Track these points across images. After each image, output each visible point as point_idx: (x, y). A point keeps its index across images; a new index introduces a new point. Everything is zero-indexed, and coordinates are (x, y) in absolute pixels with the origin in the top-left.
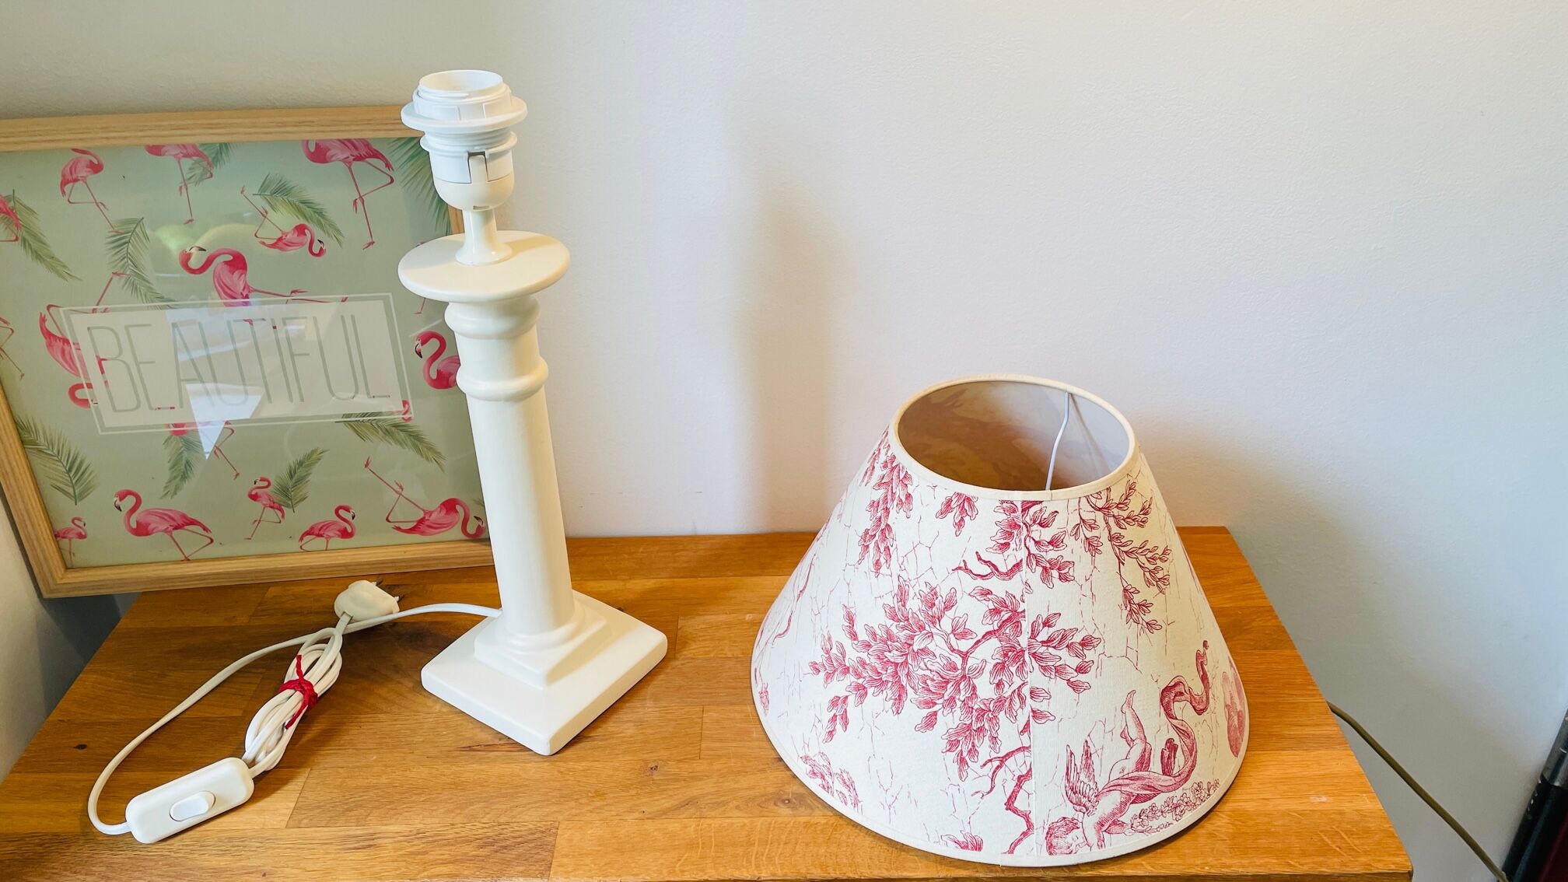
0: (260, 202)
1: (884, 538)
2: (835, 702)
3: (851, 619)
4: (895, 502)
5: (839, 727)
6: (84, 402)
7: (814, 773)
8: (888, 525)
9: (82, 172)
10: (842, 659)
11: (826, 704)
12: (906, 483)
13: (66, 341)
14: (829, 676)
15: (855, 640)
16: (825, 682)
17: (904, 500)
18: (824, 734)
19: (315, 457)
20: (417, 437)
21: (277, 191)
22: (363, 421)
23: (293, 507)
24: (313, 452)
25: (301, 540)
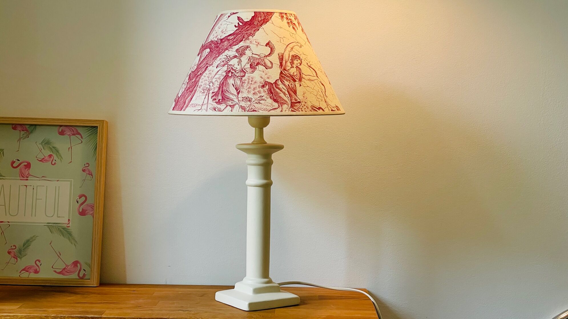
0: (40, 146)
19: (34, 238)
20: (70, 234)
21: (47, 143)
22: (53, 226)
23: (21, 258)
24: (34, 236)
25: (20, 272)
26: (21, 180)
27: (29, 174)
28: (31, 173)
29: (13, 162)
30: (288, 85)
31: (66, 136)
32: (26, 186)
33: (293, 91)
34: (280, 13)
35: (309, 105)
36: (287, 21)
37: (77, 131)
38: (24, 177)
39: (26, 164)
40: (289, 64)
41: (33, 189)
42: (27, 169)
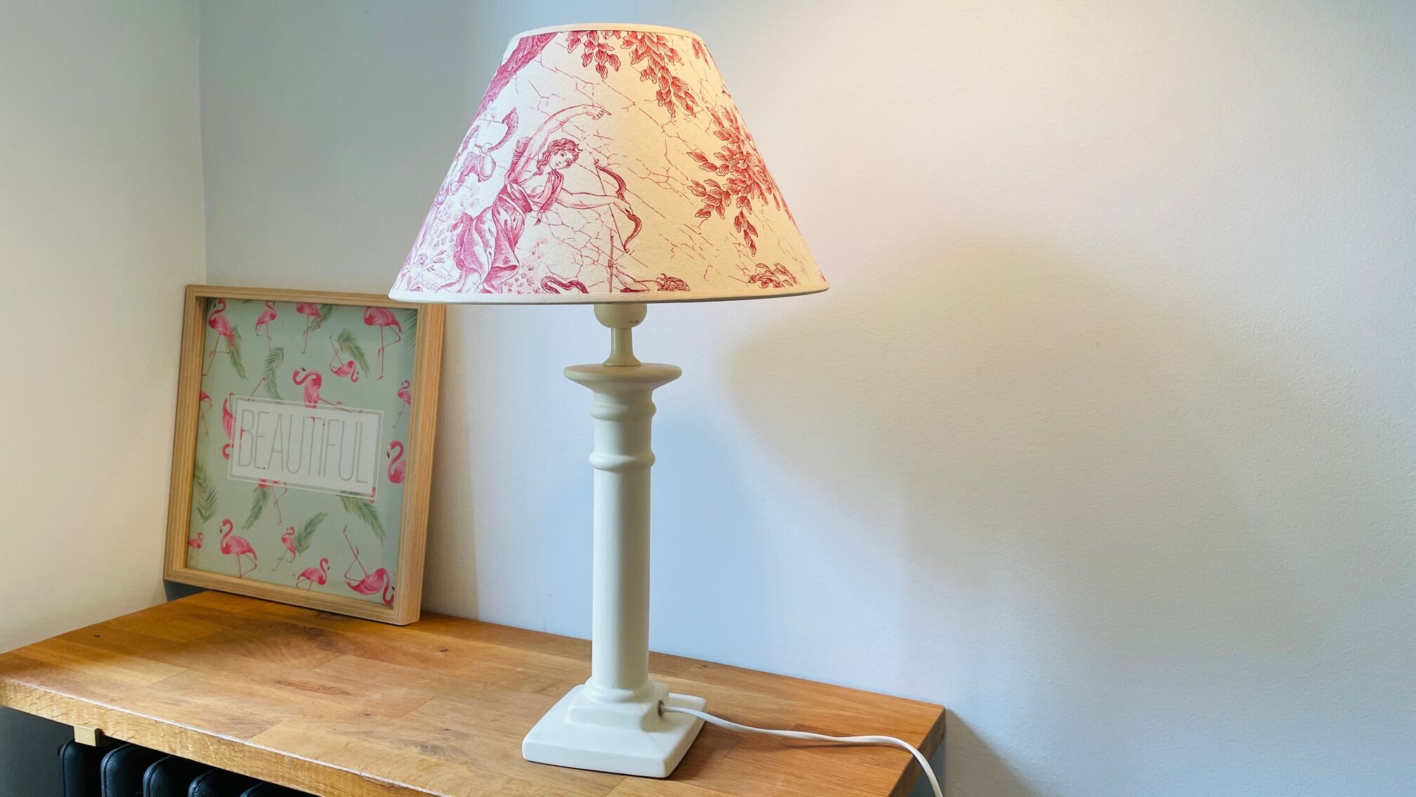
0: (337, 345)
1: (679, 88)
2: (738, 222)
3: (701, 158)
4: (666, 60)
5: (753, 237)
6: (227, 456)
7: (765, 283)
8: (673, 78)
9: (267, 319)
10: (718, 189)
11: (734, 229)
12: (663, 42)
13: (231, 416)
14: (720, 210)
15: (716, 169)
16: (721, 215)
17: (671, 54)
18: (749, 250)
19: (320, 518)
20: (374, 516)
21: (346, 339)
22: (350, 498)
23: (300, 552)
24: (320, 514)
25: (298, 578)
26: (307, 406)
27: (318, 396)
28: (321, 395)
29: (296, 374)
30: (506, 221)
31: (375, 328)
32: (314, 418)
33: (509, 239)
34: (574, 32)
35: (541, 273)
36: (586, 50)
37: (393, 317)
38: (312, 401)
39: (314, 377)
40: (533, 167)
41: (324, 425)
42: (316, 387)
